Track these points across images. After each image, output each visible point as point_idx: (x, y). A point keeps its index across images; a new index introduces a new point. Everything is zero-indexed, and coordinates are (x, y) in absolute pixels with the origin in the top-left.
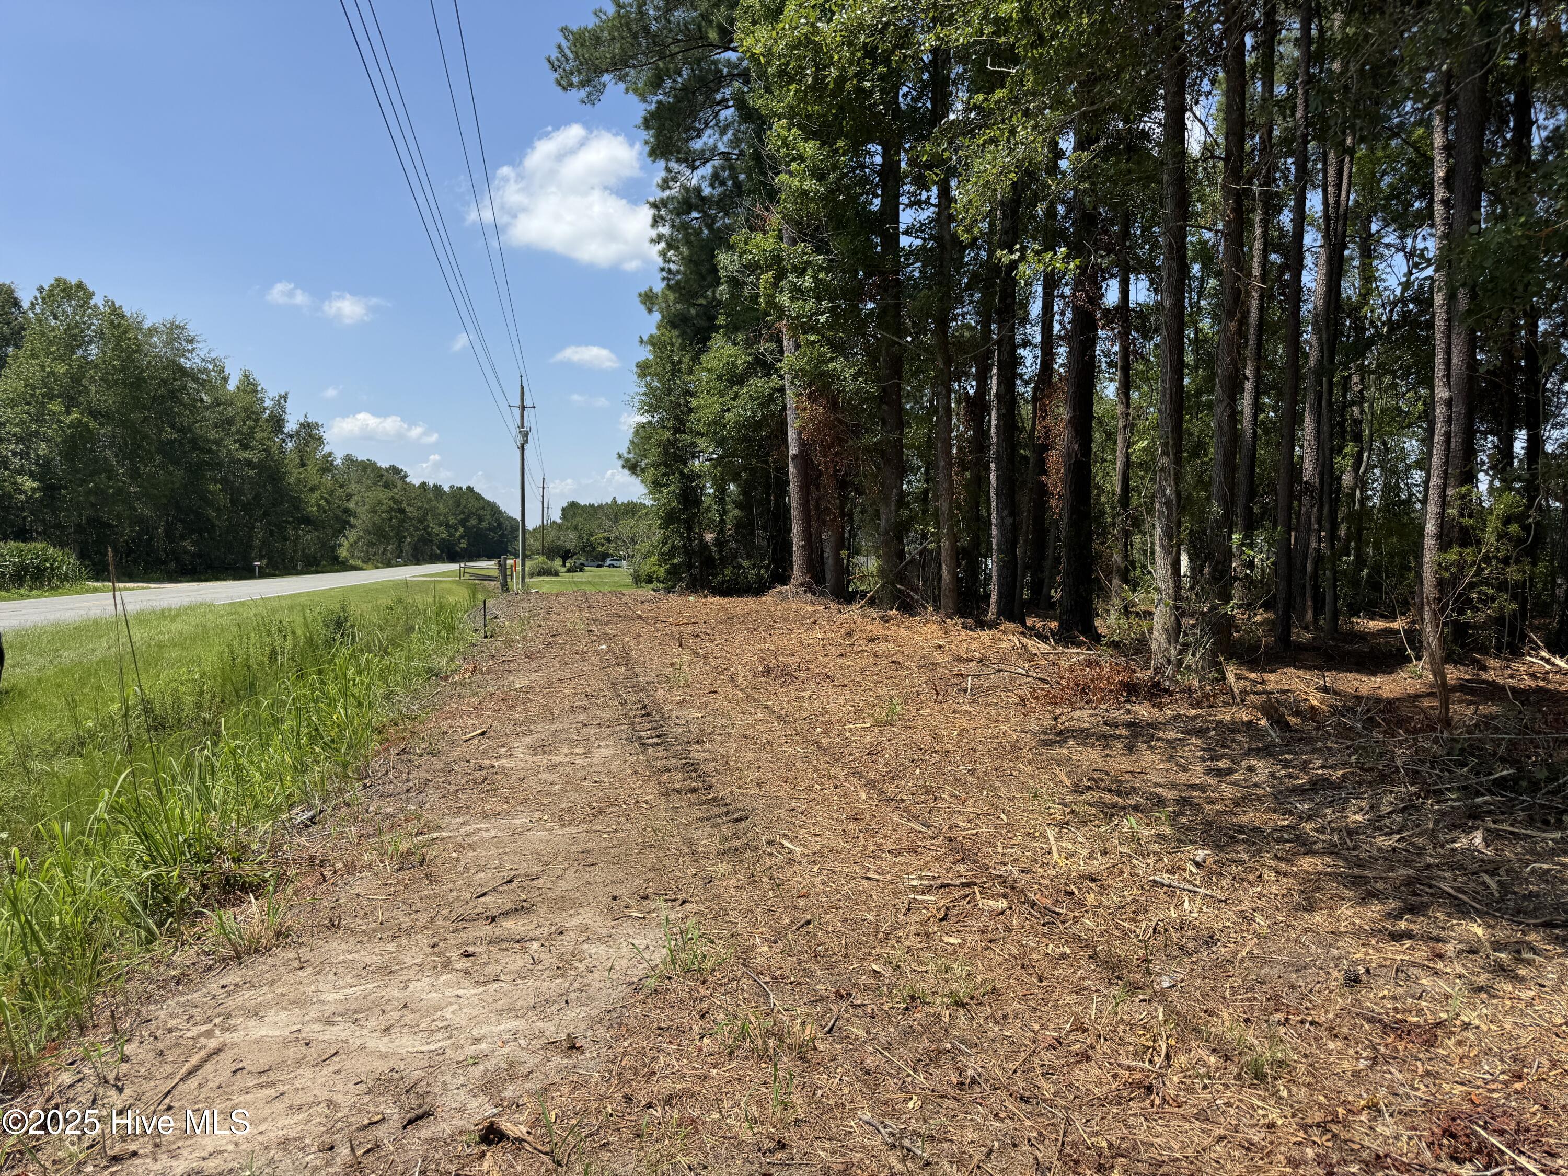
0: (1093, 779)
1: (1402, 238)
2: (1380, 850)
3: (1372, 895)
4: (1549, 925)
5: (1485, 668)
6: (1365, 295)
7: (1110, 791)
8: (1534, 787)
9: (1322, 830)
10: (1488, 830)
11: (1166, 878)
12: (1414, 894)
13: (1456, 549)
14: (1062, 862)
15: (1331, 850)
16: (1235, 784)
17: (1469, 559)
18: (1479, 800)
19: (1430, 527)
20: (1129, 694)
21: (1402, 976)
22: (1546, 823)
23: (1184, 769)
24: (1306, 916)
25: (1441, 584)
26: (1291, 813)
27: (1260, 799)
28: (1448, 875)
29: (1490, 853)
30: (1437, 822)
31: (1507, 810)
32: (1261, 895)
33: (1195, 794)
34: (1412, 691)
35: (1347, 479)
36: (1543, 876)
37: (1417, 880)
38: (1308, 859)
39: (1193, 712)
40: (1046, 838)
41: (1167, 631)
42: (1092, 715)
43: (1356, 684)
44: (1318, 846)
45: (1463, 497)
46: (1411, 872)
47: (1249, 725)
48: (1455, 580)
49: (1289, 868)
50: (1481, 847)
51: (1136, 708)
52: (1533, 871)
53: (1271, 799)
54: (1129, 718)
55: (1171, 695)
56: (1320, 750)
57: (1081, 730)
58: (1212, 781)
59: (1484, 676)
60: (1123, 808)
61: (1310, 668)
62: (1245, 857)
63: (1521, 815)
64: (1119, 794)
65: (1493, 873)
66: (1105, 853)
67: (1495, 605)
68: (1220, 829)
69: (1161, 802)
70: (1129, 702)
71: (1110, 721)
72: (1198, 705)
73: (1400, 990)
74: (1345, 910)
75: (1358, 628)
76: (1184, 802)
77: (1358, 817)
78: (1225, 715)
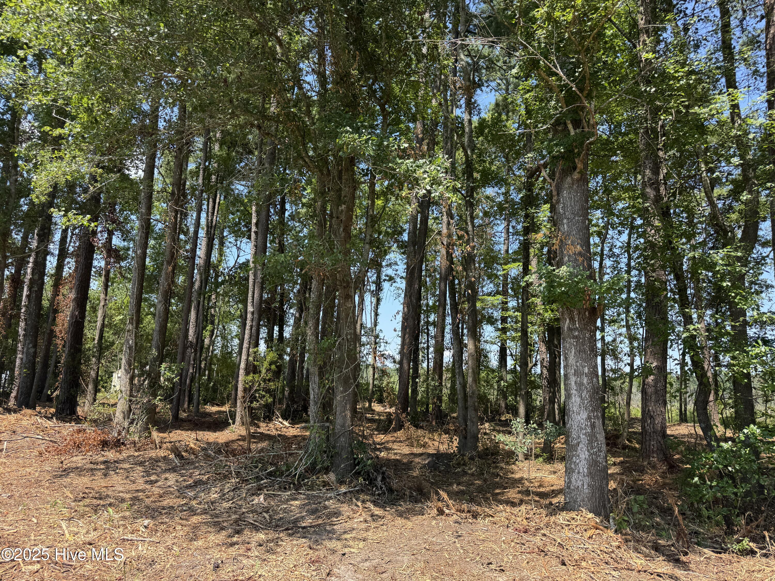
0: (85, 493)
1: (236, 241)
2: (225, 508)
3: (223, 529)
4: (287, 529)
5: (259, 427)
6: (220, 261)
7: (96, 498)
8: (282, 474)
9: (200, 503)
10: (265, 494)
11: (129, 537)
12: (239, 525)
13: (252, 375)
14: (71, 539)
15: (205, 512)
16: (159, 487)
17: (256, 379)
18: (262, 482)
19: (242, 365)
20: (103, 446)
21: (235, 561)
22: (285, 488)
23: (134, 482)
24: (195, 543)
25: (245, 390)
26: (186, 498)
27: (171, 493)
28: (251, 515)
29: (266, 504)
30: (246, 493)
31: (271, 485)
32: (175, 537)
33: (140, 494)
34: (231, 439)
35: (207, 341)
36: (285, 511)
37: (240, 519)
38: (195, 517)
39: (136, 454)
40: (61, 527)
41: (124, 413)
42: (83, 459)
43: (207, 437)
44: (199, 511)
45: (255, 353)
46: (237, 516)
47: (165, 458)
48: (251, 388)
49: (187, 523)
50: (263, 502)
51: (107, 453)
52: (281, 509)
53: (177, 492)
54: (102, 459)
55: (125, 446)
56: (197, 467)
57: (77, 468)
58: (148, 487)
59: (259, 430)
60: (103, 506)
61: (187, 430)
62: (167, 520)
63: (277, 486)
64: (101, 499)
65: (267, 512)
66: (95, 530)
67: (265, 399)
68: (153, 509)
69: (123, 500)
70: (103, 450)
71: (93, 461)
72: (139, 450)
73: (235, 567)
74: (212, 537)
75: (207, 411)
76: (135, 499)
77: (215, 496)
78: (153, 454)
